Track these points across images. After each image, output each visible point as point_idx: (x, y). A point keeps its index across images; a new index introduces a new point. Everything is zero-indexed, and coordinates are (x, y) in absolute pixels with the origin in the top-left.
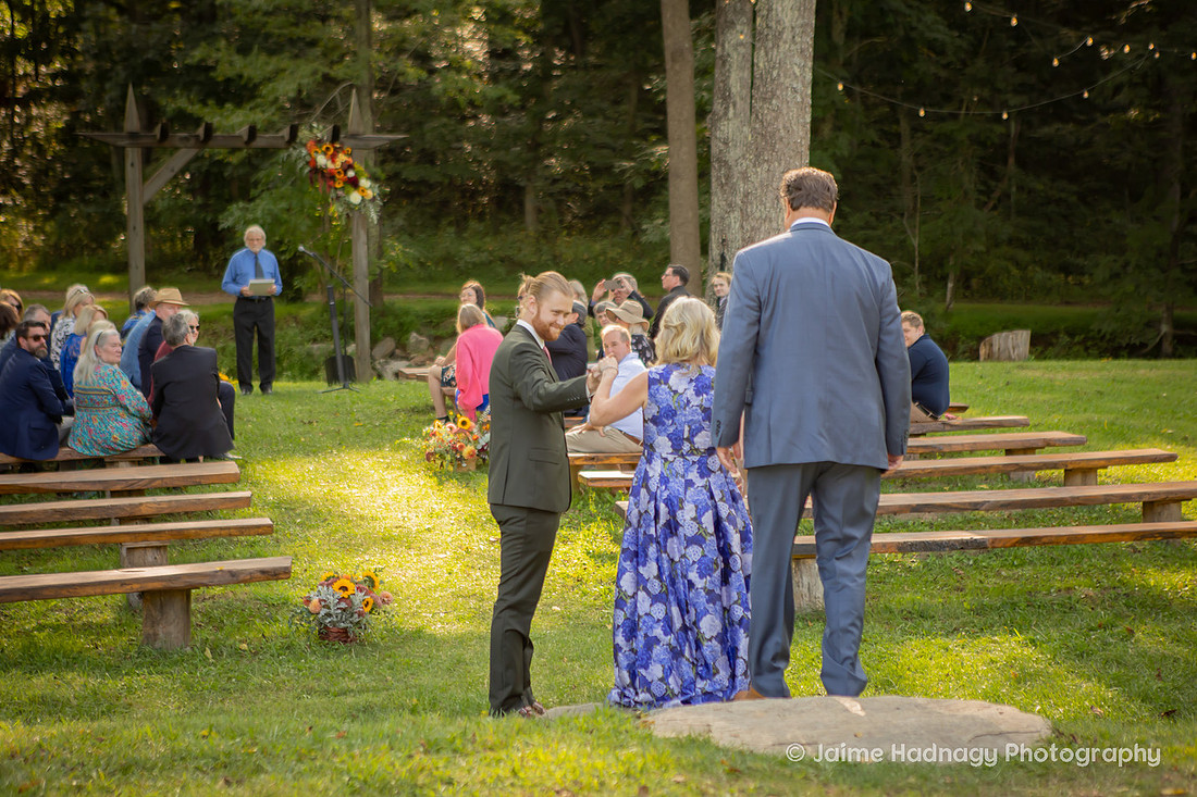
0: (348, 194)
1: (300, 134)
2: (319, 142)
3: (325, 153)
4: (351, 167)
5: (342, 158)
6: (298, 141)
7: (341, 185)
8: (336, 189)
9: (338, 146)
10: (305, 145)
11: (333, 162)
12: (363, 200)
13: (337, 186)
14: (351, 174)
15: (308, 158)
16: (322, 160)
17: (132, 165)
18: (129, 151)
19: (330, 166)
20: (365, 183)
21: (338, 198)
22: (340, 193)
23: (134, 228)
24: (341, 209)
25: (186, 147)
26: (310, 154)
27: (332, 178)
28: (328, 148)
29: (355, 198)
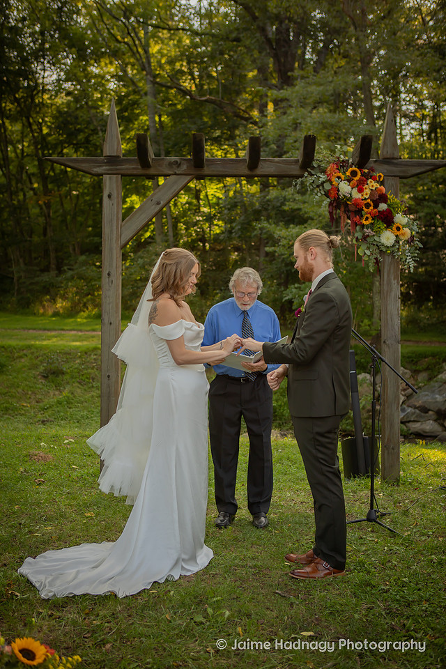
0: (378, 233)
1: (316, 156)
2: (343, 165)
3: (349, 181)
4: (383, 198)
5: (372, 184)
6: (315, 164)
7: (370, 221)
8: (363, 226)
9: (366, 171)
10: (324, 171)
11: (360, 191)
12: (397, 242)
13: (365, 223)
14: (383, 207)
15: (327, 186)
16: (345, 188)
17: (109, 196)
18: (106, 178)
19: (356, 195)
20: (400, 219)
21: (365, 238)
22: (368, 231)
23: (109, 274)
24: (368, 253)
25: (176, 174)
26: (330, 181)
27: (359, 212)
28: (354, 174)
29: (387, 238)
